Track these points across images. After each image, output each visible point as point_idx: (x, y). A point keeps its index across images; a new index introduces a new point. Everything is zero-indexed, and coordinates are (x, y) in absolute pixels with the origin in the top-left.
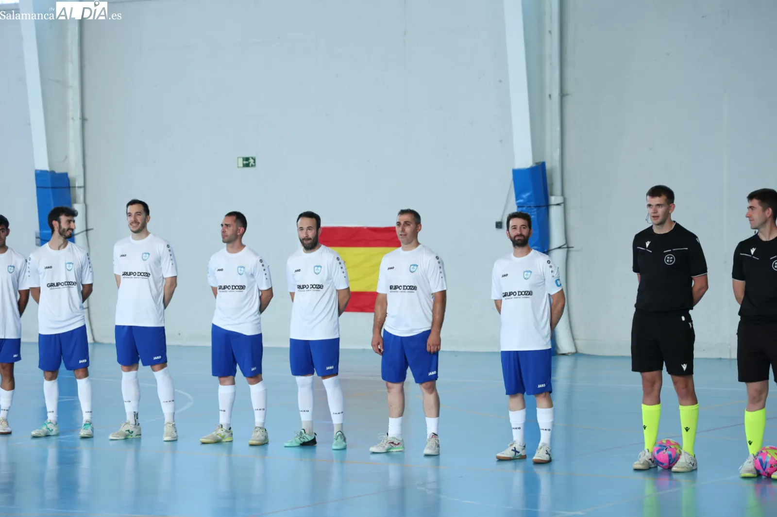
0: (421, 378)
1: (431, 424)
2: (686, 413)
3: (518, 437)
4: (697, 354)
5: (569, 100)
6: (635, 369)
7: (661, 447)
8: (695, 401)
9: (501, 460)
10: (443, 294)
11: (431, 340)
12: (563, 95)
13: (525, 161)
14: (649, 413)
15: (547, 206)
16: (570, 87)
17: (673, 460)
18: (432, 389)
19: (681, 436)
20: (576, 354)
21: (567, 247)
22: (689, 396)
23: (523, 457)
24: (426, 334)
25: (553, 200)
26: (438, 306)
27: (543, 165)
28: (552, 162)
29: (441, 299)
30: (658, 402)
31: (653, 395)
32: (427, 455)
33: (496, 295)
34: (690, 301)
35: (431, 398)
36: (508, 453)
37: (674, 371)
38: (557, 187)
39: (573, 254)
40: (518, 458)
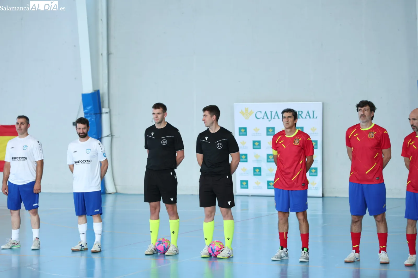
0: (29, 208)
1: (35, 233)
2: (173, 224)
3: (83, 239)
4: (179, 192)
5: (112, 57)
6: (146, 200)
7: (160, 242)
8: (177, 218)
9: (74, 251)
10: (42, 161)
11: (36, 187)
12: (109, 54)
13: (89, 90)
14: (154, 224)
15: (101, 113)
16: (112, 50)
17: (166, 249)
18: (36, 213)
19: (170, 236)
20: (116, 193)
21: (111, 136)
22: (174, 215)
23: (86, 249)
24: (33, 184)
25: (104, 110)
26: (39, 169)
27: (98, 91)
28: (103, 90)
29: (41, 164)
30: (158, 218)
31: (155, 214)
32: (33, 250)
33: (70, 162)
34: (175, 164)
35: (35, 218)
36: (78, 247)
37: (167, 201)
38: (106, 103)
39: (115, 140)
40: (83, 250)
